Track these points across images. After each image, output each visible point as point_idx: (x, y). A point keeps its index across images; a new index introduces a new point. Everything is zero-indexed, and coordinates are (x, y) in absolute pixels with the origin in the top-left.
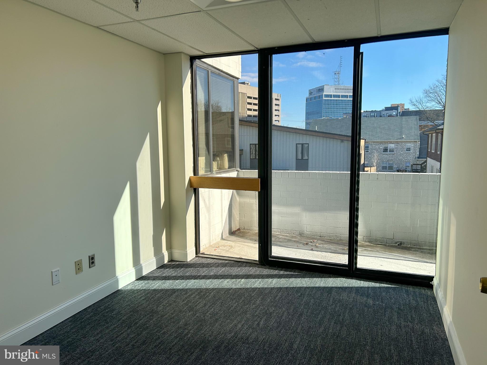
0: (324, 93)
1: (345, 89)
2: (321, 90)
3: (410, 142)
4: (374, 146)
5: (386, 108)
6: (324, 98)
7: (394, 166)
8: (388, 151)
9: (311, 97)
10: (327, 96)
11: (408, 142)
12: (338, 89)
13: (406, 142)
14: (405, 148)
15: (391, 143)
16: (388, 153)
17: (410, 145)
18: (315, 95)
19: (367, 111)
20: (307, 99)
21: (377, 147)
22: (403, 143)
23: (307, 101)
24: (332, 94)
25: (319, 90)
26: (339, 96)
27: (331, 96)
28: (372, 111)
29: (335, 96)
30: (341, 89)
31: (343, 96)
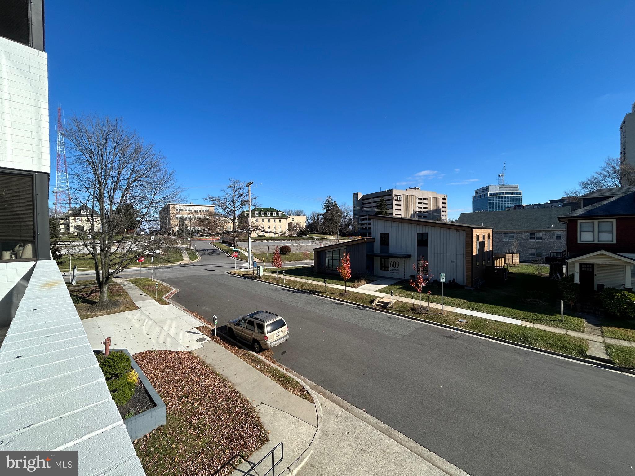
0: (489, 192)
1: (509, 188)
2: (486, 189)
3: (560, 231)
4: (519, 234)
5: (551, 201)
6: (489, 196)
7: (543, 253)
8: (535, 239)
9: (477, 195)
10: (491, 194)
11: (557, 231)
12: (502, 188)
13: (555, 231)
14: (555, 236)
15: (538, 232)
16: (536, 241)
17: (560, 233)
18: (480, 194)
19: (530, 205)
20: (473, 198)
21: (523, 236)
22: (552, 232)
23: (473, 199)
24: (497, 192)
25: (484, 190)
26: (503, 194)
27: (495, 194)
28: (536, 204)
29: (499, 194)
30: (505, 188)
31: (507, 194)
